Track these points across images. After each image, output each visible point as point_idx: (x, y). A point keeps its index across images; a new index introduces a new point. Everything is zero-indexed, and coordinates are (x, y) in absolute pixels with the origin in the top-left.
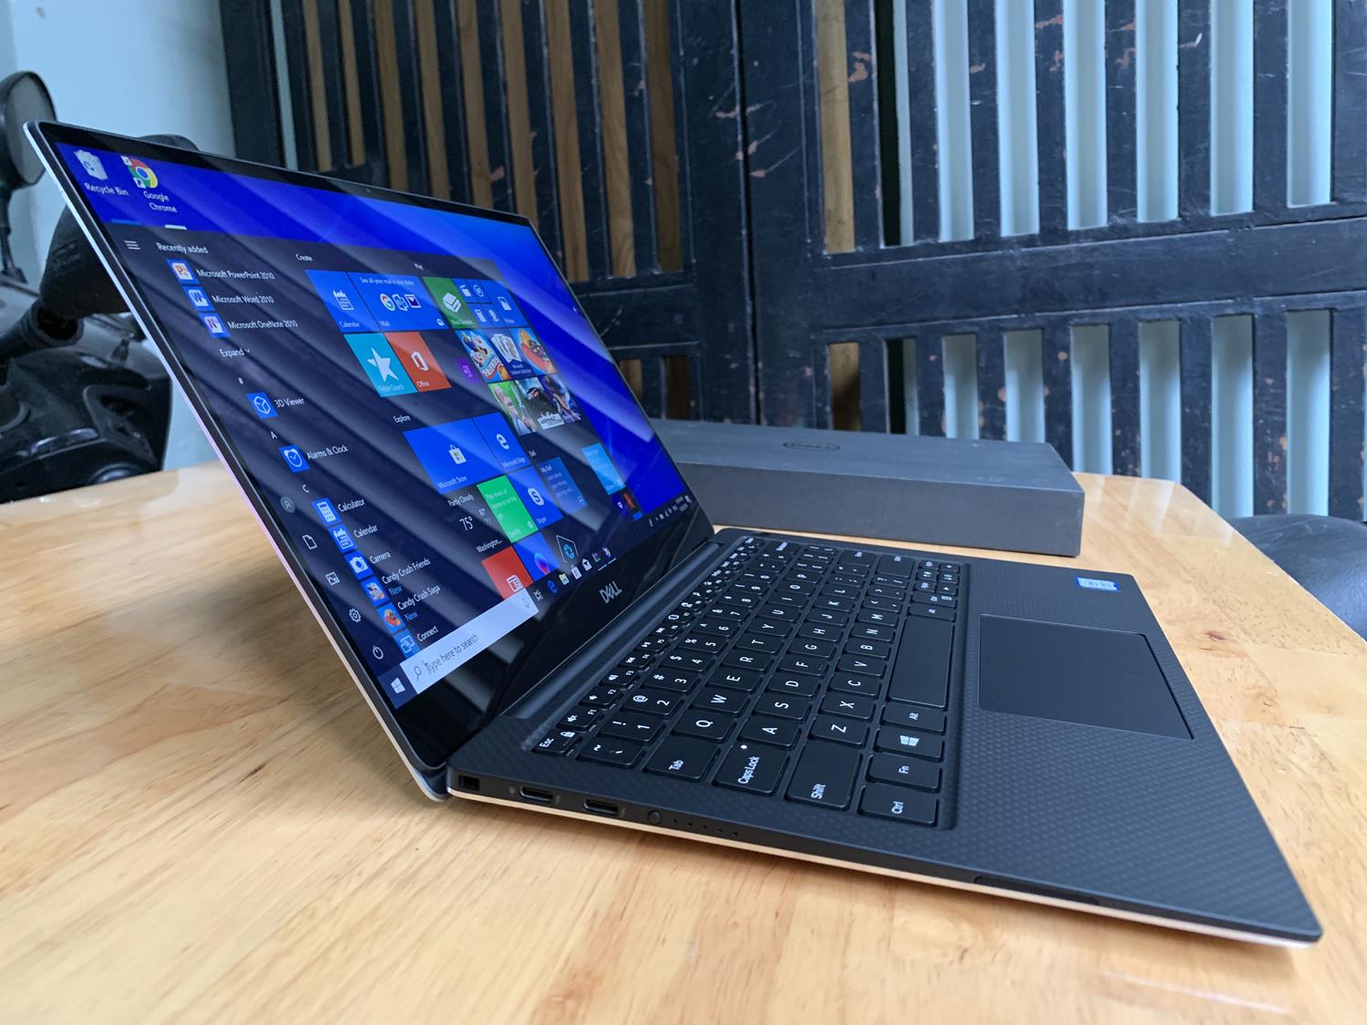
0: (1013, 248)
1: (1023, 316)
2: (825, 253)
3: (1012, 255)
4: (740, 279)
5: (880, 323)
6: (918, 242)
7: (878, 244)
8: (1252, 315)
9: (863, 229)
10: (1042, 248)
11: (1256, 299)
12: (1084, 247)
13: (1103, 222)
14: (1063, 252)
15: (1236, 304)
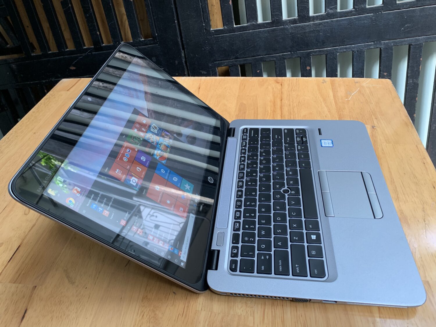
0: (288, 25)
1: (293, 53)
2: (211, 29)
3: (287, 27)
4: (178, 42)
5: (237, 58)
6: (249, 24)
7: (233, 26)
8: (380, 49)
9: (226, 20)
10: (299, 24)
11: (382, 42)
12: (316, 23)
13: (323, 12)
14: (308, 26)
15: (375, 44)
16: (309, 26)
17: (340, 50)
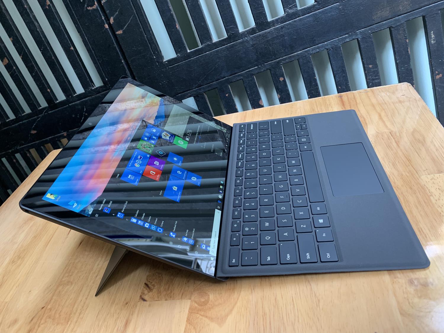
0: (247, 37)
1: (260, 66)
2: (164, 60)
3: (246, 40)
5: (200, 86)
6: (204, 45)
7: (187, 51)
8: (358, 39)
9: (177, 45)
10: (259, 33)
11: (357, 31)
13: (282, 13)
15: (350, 36)
16: (271, 32)
17: (312, 50)
